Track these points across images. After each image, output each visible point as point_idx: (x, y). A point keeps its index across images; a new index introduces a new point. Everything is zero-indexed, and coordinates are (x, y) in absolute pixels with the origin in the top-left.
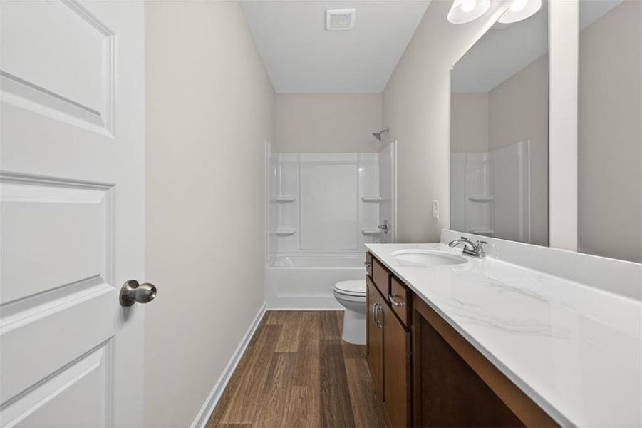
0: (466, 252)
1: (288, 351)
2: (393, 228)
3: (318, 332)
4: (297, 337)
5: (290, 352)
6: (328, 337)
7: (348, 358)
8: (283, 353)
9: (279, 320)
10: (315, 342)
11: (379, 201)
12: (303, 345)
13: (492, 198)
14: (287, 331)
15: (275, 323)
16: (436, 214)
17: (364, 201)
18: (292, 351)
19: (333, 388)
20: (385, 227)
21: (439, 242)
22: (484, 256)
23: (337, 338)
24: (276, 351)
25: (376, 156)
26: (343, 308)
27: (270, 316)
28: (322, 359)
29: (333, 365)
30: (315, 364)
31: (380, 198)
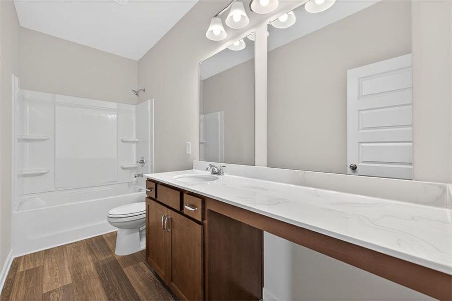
0: (213, 173)
1: (60, 286)
2: (150, 162)
3: (90, 258)
4: (67, 270)
5: (63, 287)
6: (102, 258)
7: (126, 267)
8: (55, 291)
9: (38, 262)
10: (90, 267)
11: (136, 142)
12: (77, 276)
13: (205, 142)
14: (52, 269)
15: (32, 267)
16: (189, 151)
17: (123, 142)
18: (65, 284)
19: (120, 295)
20: (143, 162)
21: (192, 168)
22: (223, 174)
23: (110, 256)
24: (45, 292)
25: (133, 108)
26: (117, 229)
27: (22, 262)
28: (102, 278)
29: (115, 278)
30: (96, 286)
31: (137, 140)
